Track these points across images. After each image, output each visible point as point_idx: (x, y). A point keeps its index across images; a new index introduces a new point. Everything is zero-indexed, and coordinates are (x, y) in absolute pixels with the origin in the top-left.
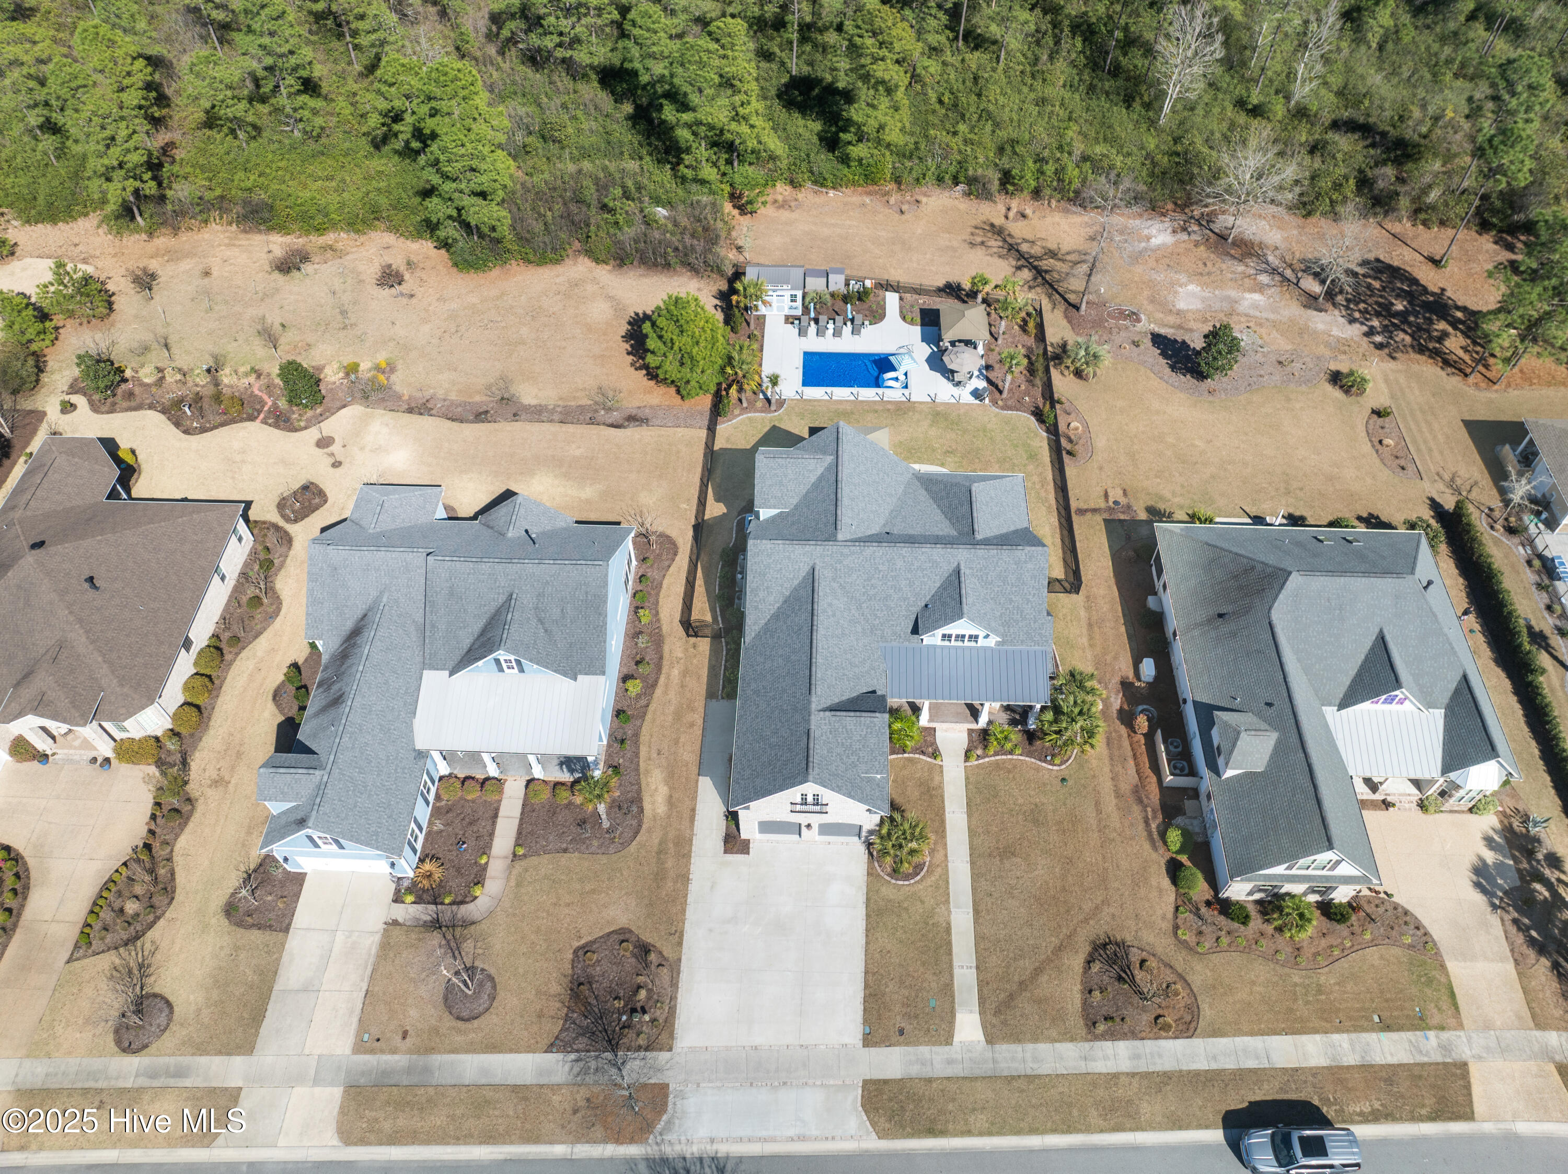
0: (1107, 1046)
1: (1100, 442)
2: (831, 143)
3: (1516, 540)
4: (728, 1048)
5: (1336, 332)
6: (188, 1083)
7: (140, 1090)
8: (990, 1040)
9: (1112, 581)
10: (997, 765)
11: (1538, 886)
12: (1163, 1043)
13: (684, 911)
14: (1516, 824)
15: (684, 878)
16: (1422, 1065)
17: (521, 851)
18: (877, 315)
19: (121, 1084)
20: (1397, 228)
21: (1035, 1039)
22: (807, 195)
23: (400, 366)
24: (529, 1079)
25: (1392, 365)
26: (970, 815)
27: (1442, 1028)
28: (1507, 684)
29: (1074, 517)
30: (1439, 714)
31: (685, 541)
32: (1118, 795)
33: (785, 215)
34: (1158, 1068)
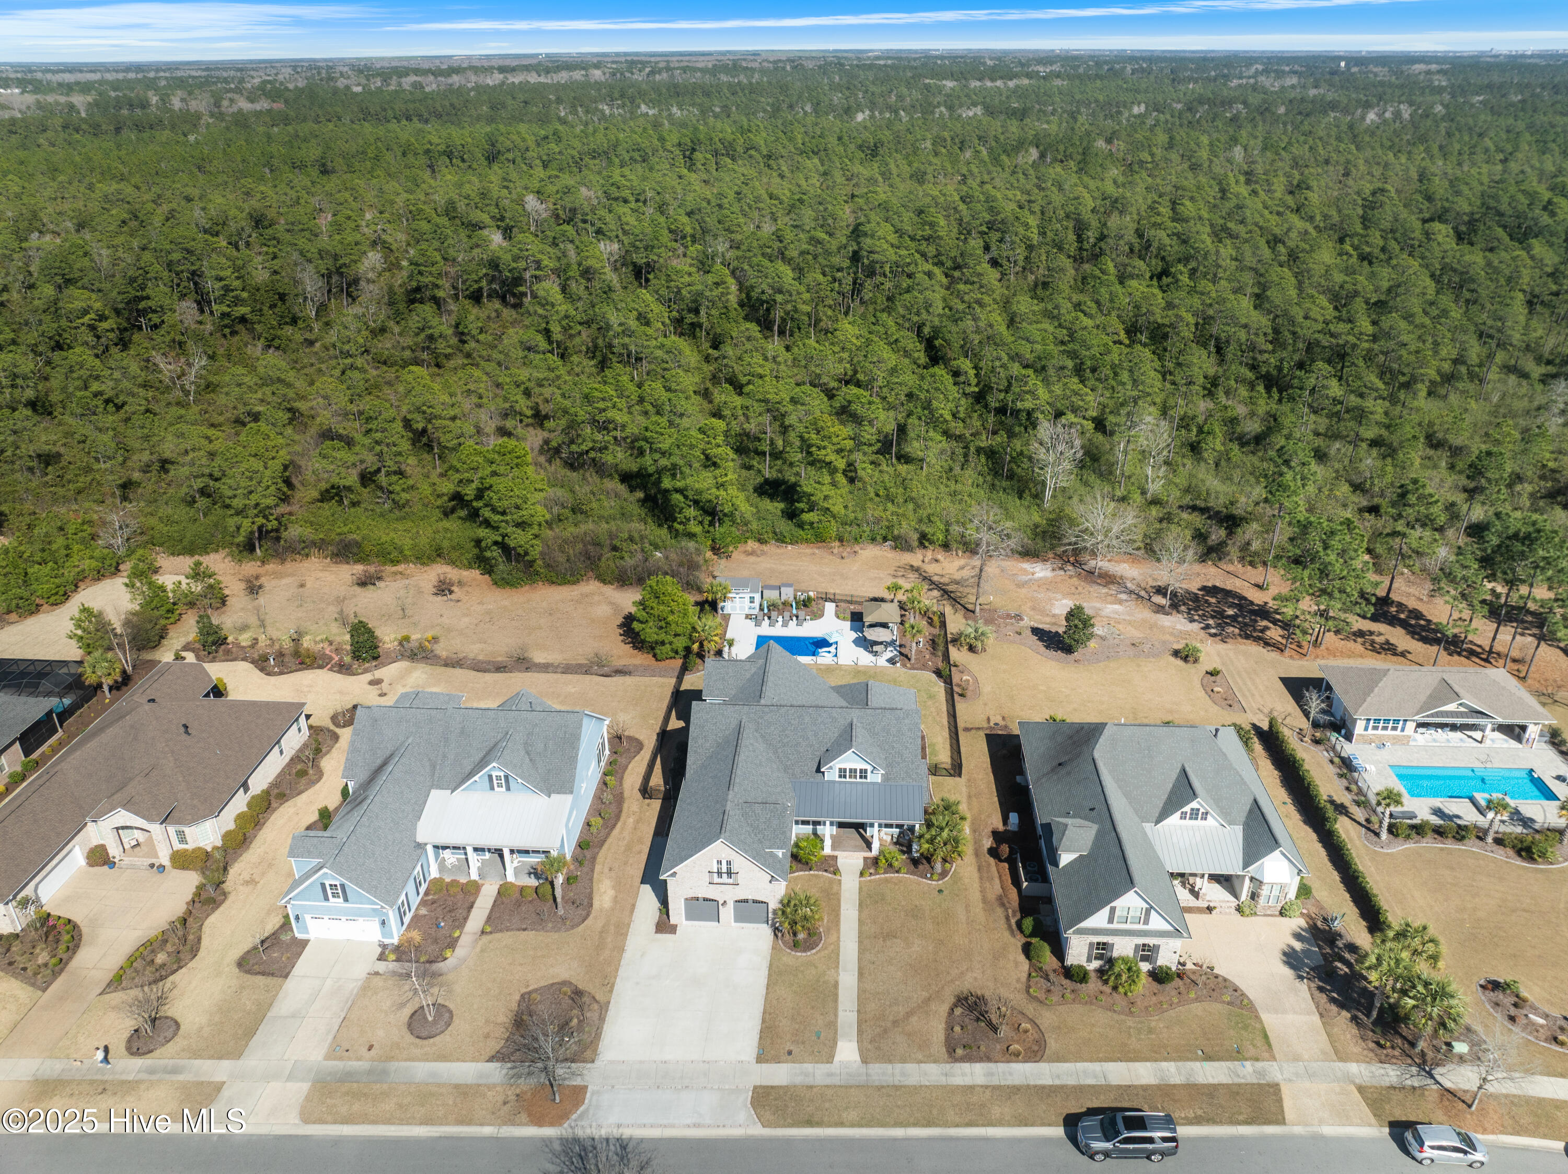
0: (966, 1066)
1: (986, 689)
2: (791, 515)
3: (1321, 747)
4: (641, 1062)
5: (1179, 627)
6: (181, 1078)
7: (138, 1082)
8: (865, 1061)
9: (990, 770)
10: (887, 881)
11: (1339, 965)
12: (1014, 1065)
13: (617, 970)
14: (1319, 924)
15: (621, 949)
16: (1239, 1085)
17: (488, 929)
18: (818, 615)
19: (124, 1077)
20: (1230, 568)
21: (904, 1060)
22: (772, 548)
23: (442, 640)
24: (470, 1080)
25: (1224, 646)
26: (860, 911)
27: (1257, 1060)
28: (1314, 836)
29: (961, 733)
30: (1239, 830)
31: (650, 741)
32: (984, 900)
33: (752, 559)
34: (1009, 1082)
